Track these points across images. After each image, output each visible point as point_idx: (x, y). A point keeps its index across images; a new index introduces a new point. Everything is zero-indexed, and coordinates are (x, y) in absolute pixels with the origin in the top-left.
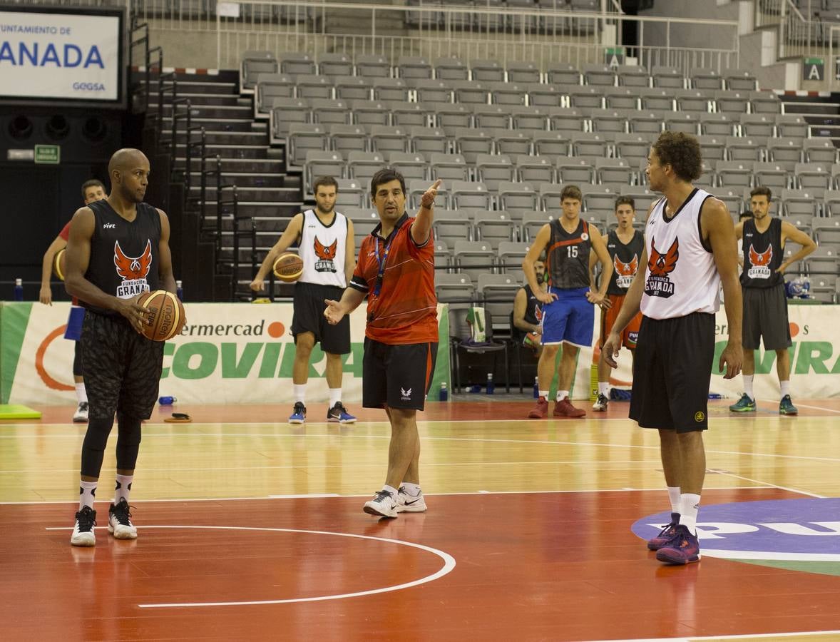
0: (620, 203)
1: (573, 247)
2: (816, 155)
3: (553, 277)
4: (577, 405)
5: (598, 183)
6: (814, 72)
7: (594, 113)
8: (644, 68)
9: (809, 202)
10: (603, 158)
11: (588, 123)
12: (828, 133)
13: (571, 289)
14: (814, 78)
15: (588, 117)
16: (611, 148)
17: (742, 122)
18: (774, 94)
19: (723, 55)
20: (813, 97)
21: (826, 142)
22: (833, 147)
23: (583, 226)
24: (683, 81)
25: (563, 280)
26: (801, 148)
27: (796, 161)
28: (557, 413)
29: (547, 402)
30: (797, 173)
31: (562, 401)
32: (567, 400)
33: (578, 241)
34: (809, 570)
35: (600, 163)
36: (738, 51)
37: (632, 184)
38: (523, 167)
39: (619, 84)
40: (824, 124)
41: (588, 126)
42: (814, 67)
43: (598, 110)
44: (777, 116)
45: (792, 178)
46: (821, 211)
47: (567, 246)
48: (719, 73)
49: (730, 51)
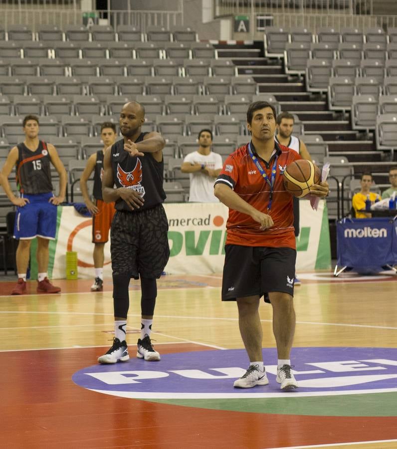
0: (104, 128)
1: (37, 162)
2: (242, 89)
3: (24, 186)
4: (55, 284)
5: (75, 114)
6: (242, 26)
7: (73, 62)
8: (111, 27)
9: (235, 124)
10: (79, 96)
11: (68, 70)
12: (251, 71)
14: (242, 31)
15: (68, 65)
16: (86, 88)
17: (185, 66)
18: (210, 44)
19: (171, 15)
20: (240, 45)
21: (249, 79)
22: (253, 82)
24: (140, 36)
25: (33, 187)
26: (229, 84)
27: (226, 93)
28: (40, 290)
29: (25, 282)
30: (226, 102)
31: (43, 281)
32: (46, 280)
33: (39, 156)
35: (77, 99)
36: (182, 11)
37: (102, 114)
38: (18, 104)
39: (93, 40)
40: (248, 65)
41: (68, 72)
42: (242, 23)
43: (76, 59)
44: (212, 60)
45: (223, 107)
46: (245, 131)
47: (33, 161)
48: (168, 29)
49: (176, 12)
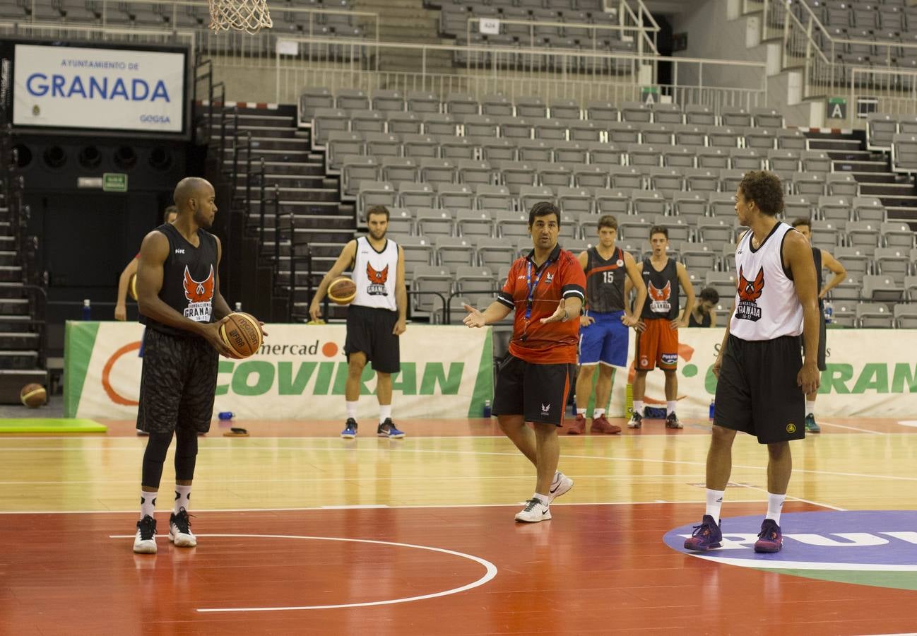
0: (655, 232)
1: (609, 273)
2: (838, 188)
3: (590, 302)
4: (612, 422)
5: (634, 213)
6: (837, 110)
7: (631, 147)
8: (678, 106)
9: (832, 232)
10: (638, 190)
11: (625, 157)
12: (849, 168)
13: (608, 313)
14: (837, 116)
15: (625, 152)
16: (647, 181)
17: (769, 157)
18: (799, 131)
19: (752, 94)
20: (836, 134)
21: (848, 177)
22: (854, 181)
23: (618, 254)
24: (714, 118)
25: (600, 304)
26: (824, 182)
27: (819, 194)
28: (594, 430)
29: (585, 419)
30: (820, 205)
31: (598, 419)
32: (603, 418)
33: (613, 267)
34: (830, 579)
35: (636, 194)
36: (766, 90)
37: (666, 214)
38: (563, 198)
39: (654, 121)
40: (845, 159)
41: (625, 160)
42: (837, 106)
43: (635, 145)
44: (802, 151)
45: (816, 210)
46: (843, 241)
47: (603, 272)
48: (748, 111)
49: (758, 91)
